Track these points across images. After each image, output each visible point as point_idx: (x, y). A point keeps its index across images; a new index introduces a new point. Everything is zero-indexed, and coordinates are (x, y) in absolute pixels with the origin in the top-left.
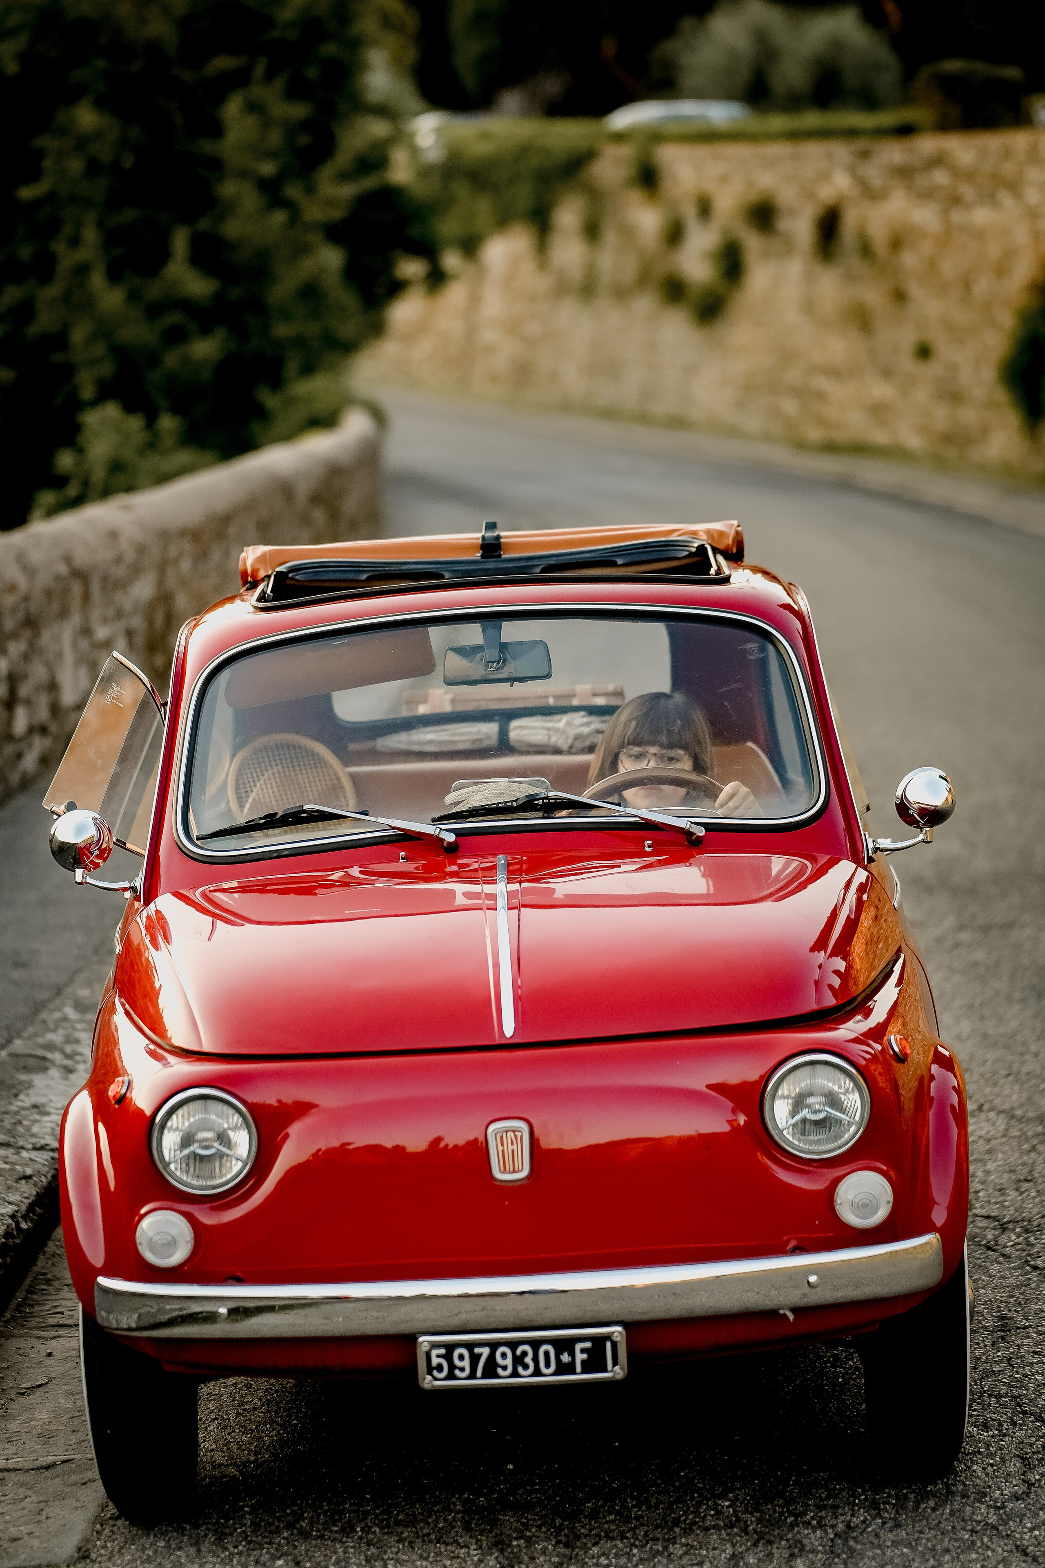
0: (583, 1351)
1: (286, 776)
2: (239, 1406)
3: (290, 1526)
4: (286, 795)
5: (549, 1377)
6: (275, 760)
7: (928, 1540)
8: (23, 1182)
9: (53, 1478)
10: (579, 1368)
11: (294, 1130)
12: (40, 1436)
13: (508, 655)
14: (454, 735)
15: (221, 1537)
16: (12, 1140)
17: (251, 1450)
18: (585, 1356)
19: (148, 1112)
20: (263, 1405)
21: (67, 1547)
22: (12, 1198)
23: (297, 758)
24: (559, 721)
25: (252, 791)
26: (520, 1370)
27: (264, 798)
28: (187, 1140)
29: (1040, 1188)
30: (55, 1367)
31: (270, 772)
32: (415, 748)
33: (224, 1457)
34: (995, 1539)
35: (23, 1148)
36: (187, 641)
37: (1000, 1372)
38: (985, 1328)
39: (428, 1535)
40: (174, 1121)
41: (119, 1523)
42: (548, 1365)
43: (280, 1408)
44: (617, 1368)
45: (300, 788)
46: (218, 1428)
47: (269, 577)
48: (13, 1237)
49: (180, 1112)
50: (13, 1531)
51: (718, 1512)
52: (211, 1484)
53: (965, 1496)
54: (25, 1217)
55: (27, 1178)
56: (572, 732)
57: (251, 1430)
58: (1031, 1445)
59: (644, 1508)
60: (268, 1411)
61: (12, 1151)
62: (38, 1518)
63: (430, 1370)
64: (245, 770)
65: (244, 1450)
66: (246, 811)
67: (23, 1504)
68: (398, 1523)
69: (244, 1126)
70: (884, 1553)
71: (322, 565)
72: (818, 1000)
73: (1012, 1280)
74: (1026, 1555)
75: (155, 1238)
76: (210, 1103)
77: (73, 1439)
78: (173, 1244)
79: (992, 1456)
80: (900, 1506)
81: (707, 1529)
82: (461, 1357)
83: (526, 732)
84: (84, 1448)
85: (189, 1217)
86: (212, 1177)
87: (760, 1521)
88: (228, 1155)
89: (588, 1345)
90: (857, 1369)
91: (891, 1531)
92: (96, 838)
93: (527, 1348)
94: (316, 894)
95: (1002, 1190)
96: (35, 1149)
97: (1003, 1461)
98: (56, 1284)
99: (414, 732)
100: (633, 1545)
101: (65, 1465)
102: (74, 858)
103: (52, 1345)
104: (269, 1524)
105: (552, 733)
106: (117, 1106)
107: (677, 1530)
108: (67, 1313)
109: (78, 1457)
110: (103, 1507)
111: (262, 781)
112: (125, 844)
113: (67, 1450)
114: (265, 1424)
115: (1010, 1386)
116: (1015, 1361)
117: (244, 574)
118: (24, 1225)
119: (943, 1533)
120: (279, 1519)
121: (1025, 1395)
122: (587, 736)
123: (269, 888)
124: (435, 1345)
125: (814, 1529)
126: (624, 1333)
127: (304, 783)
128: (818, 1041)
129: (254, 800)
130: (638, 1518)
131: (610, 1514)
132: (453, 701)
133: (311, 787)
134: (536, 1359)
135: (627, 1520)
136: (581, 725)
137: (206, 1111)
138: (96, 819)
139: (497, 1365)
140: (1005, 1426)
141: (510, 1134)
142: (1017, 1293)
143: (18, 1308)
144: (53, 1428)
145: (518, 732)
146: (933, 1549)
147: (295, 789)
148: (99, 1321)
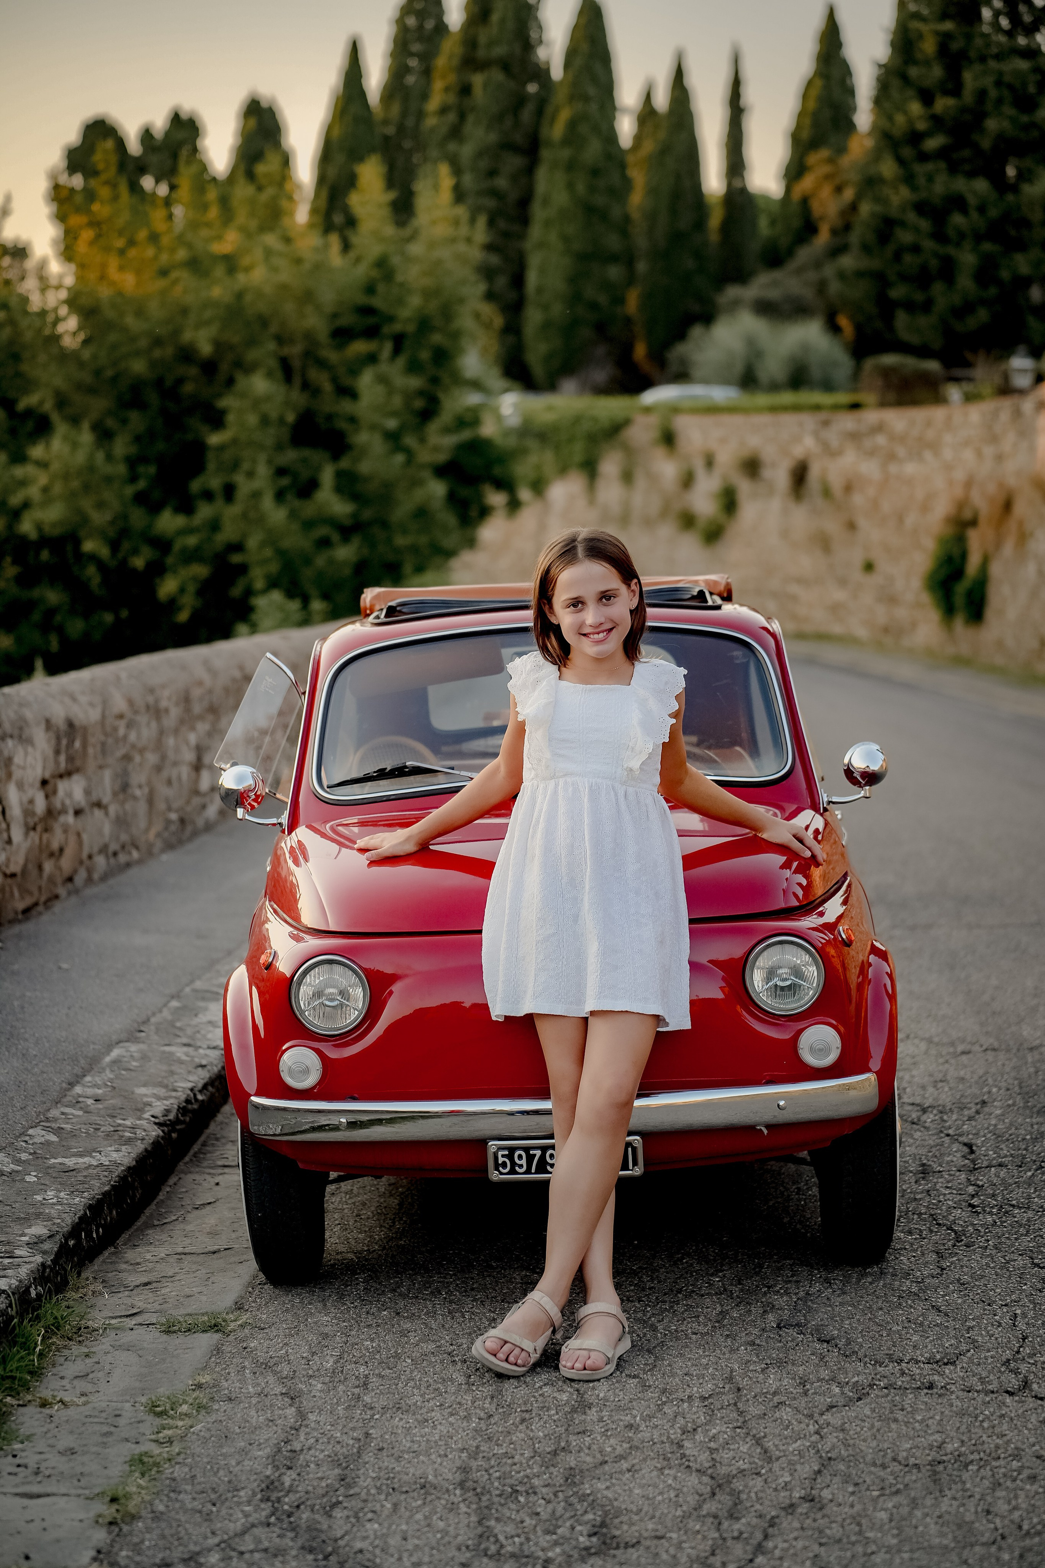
3: (393, 1291)
7: (867, 1302)
8: (200, 1069)
9: (217, 1259)
12: (209, 1233)
15: (341, 1297)
16: (192, 1042)
17: (365, 1244)
19: (288, 974)
21: (229, 1300)
22: (191, 1078)
28: (318, 994)
29: (952, 1085)
30: (221, 1192)
33: (345, 1247)
34: (917, 1302)
35: (200, 1047)
36: (320, 649)
37: (920, 1199)
38: (911, 1172)
39: (496, 1297)
40: (310, 979)
41: (266, 1287)
43: (387, 1218)
44: (637, 1169)
46: (340, 1229)
47: (382, 609)
48: (192, 1104)
49: (313, 973)
50: (187, 1291)
51: (711, 1285)
52: (335, 1264)
53: (893, 1275)
54: (200, 1091)
55: (203, 1066)
57: (365, 1231)
58: (944, 1245)
59: (656, 1282)
61: (190, 1050)
62: (206, 1283)
63: (497, 1167)
65: (360, 1243)
67: (195, 1275)
68: (472, 1289)
69: (360, 984)
70: (833, 1310)
72: (787, 901)
73: (931, 1142)
74: (940, 1311)
75: (295, 1068)
76: (336, 967)
78: (306, 1072)
79: (915, 1251)
80: (847, 1280)
81: (702, 1295)
82: (520, 1157)
85: (319, 1052)
86: (335, 1021)
87: (742, 1290)
88: (347, 1006)
90: (814, 1196)
91: (839, 1296)
92: (253, 788)
95: (924, 1088)
96: (209, 1048)
97: (923, 1254)
98: (223, 1141)
100: (647, 1305)
101: (227, 1251)
102: (238, 802)
103: (219, 1178)
104: (377, 1289)
106: (266, 972)
107: (680, 1296)
108: (231, 1158)
109: (236, 1247)
110: (255, 1277)
113: (229, 1243)
114: (376, 1227)
115: (927, 1207)
116: (933, 1193)
118: (200, 1097)
119: (877, 1298)
120: (385, 1286)
121: (940, 1214)
124: (501, 1148)
125: (782, 1295)
126: (642, 1141)
128: (789, 927)
130: (650, 1289)
131: (631, 1285)
135: (643, 1290)
137: (332, 972)
138: (254, 773)
140: (924, 1232)
142: (934, 1150)
143: (195, 1155)
144: (219, 1229)
146: (870, 1307)
148: (251, 1130)
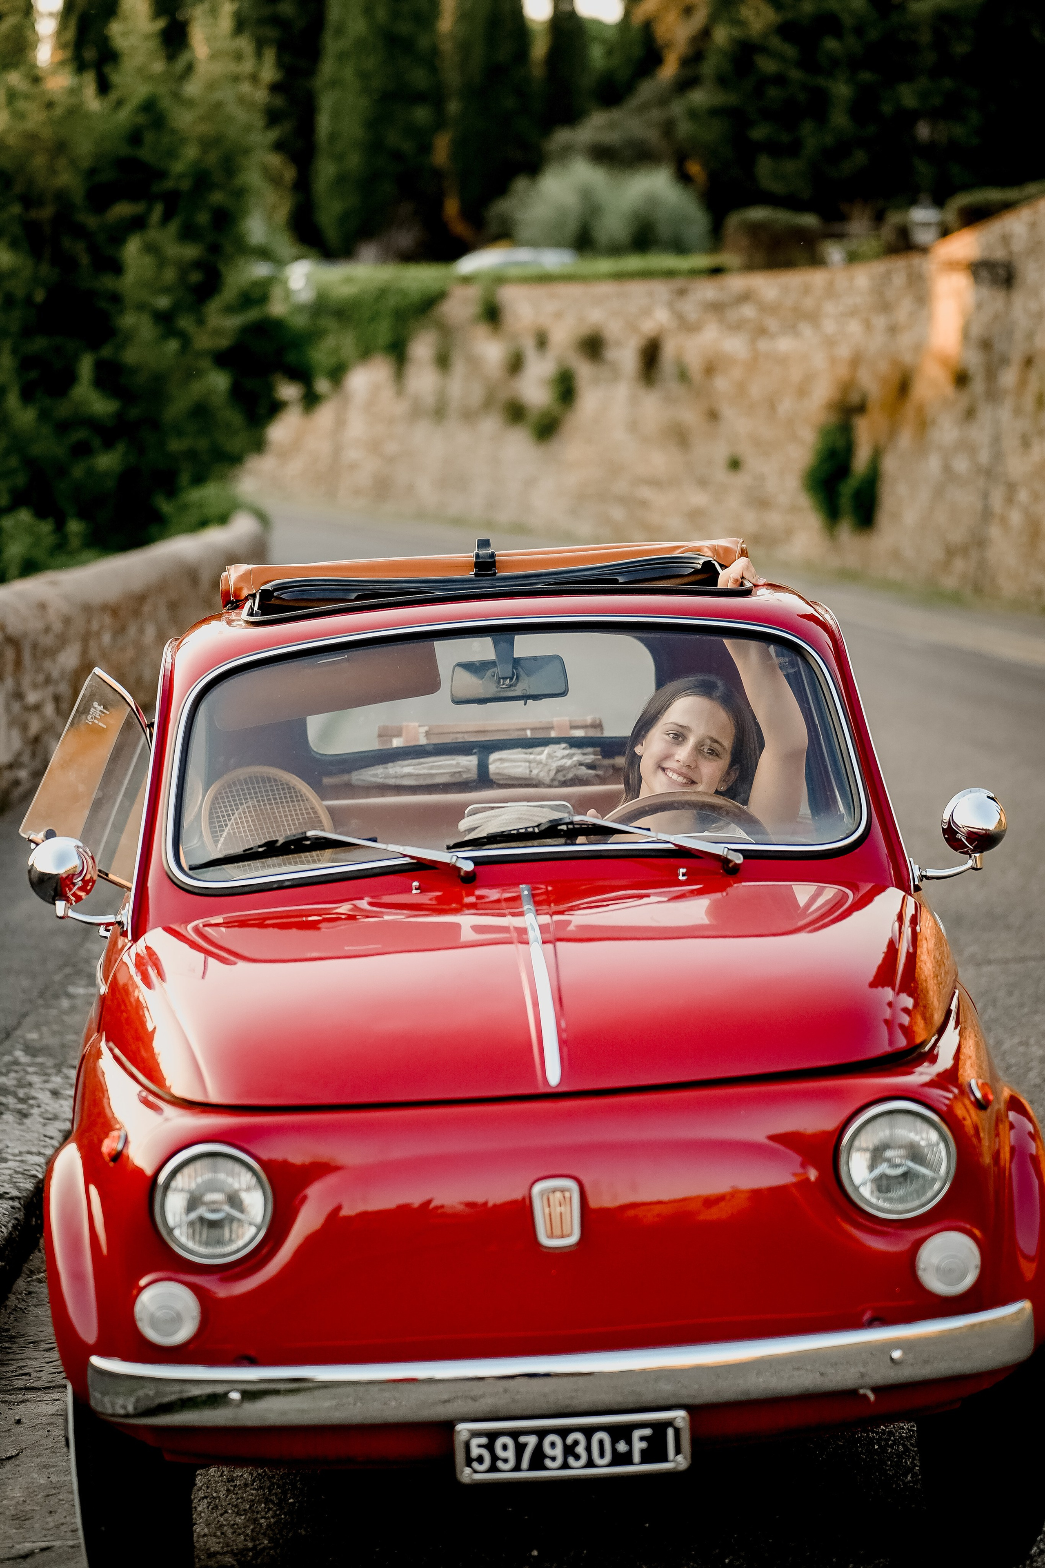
0: (642, 1439)
1: (261, 810)
2: (229, 1482)
4: (262, 829)
5: (603, 1469)
6: (250, 794)
10: (636, 1457)
11: (314, 1191)
12: (14, 1518)
13: (521, 672)
14: (432, 768)
17: (248, 1535)
18: (644, 1445)
19: (149, 1171)
20: (254, 1481)
23: (272, 791)
24: (541, 753)
25: (226, 825)
26: (571, 1461)
27: (240, 832)
28: (193, 1203)
30: (26, 1437)
31: (245, 805)
32: (392, 782)
33: (219, 1543)
36: (173, 659)
40: (180, 1181)
42: (602, 1455)
43: (273, 1484)
44: (680, 1458)
45: (276, 822)
46: (208, 1508)
47: (253, 596)
49: (186, 1171)
56: (554, 765)
57: (245, 1510)
60: (261, 1488)
63: (469, 1461)
64: (219, 803)
65: (239, 1534)
66: (219, 845)
69: (258, 1187)
71: (309, 583)
72: (891, 1042)
75: (159, 1314)
76: (221, 1162)
77: (51, 1521)
78: (177, 1320)
82: (505, 1447)
83: (506, 764)
84: (63, 1533)
85: (195, 1289)
86: (220, 1242)
88: (239, 1220)
89: (648, 1432)
92: (78, 870)
93: (579, 1436)
94: (319, 929)
99: (390, 765)
101: (45, 1553)
102: (55, 890)
103: (20, 1411)
105: (532, 765)
106: (111, 1164)
108: (34, 1374)
109: (57, 1543)
111: (236, 815)
112: (107, 875)
113: (45, 1536)
114: (260, 1502)
117: (226, 594)
122: (570, 768)
123: (268, 922)
124: (476, 1434)
126: (688, 1418)
127: (281, 817)
128: (896, 1088)
129: (229, 834)
132: (427, 734)
133: (287, 821)
134: (588, 1449)
136: (563, 757)
137: (215, 1170)
138: (79, 847)
139: (546, 1456)
141: (558, 1195)
144: (29, 1508)
145: (498, 764)
147: (271, 823)
148: (93, 1403)
